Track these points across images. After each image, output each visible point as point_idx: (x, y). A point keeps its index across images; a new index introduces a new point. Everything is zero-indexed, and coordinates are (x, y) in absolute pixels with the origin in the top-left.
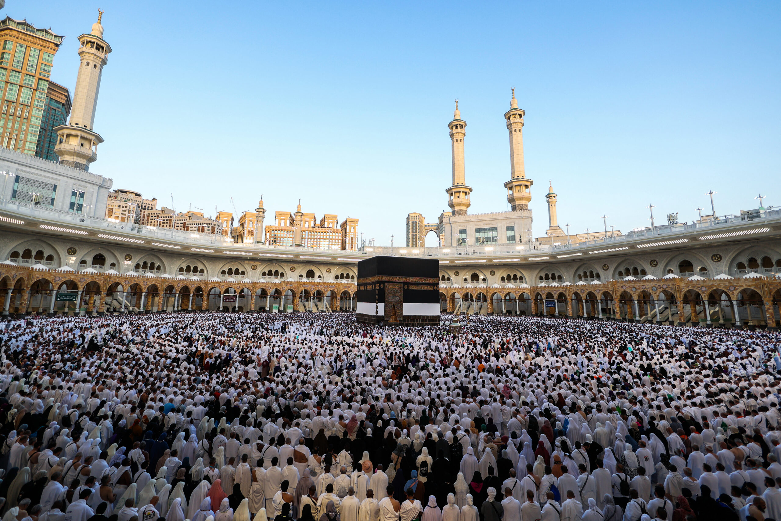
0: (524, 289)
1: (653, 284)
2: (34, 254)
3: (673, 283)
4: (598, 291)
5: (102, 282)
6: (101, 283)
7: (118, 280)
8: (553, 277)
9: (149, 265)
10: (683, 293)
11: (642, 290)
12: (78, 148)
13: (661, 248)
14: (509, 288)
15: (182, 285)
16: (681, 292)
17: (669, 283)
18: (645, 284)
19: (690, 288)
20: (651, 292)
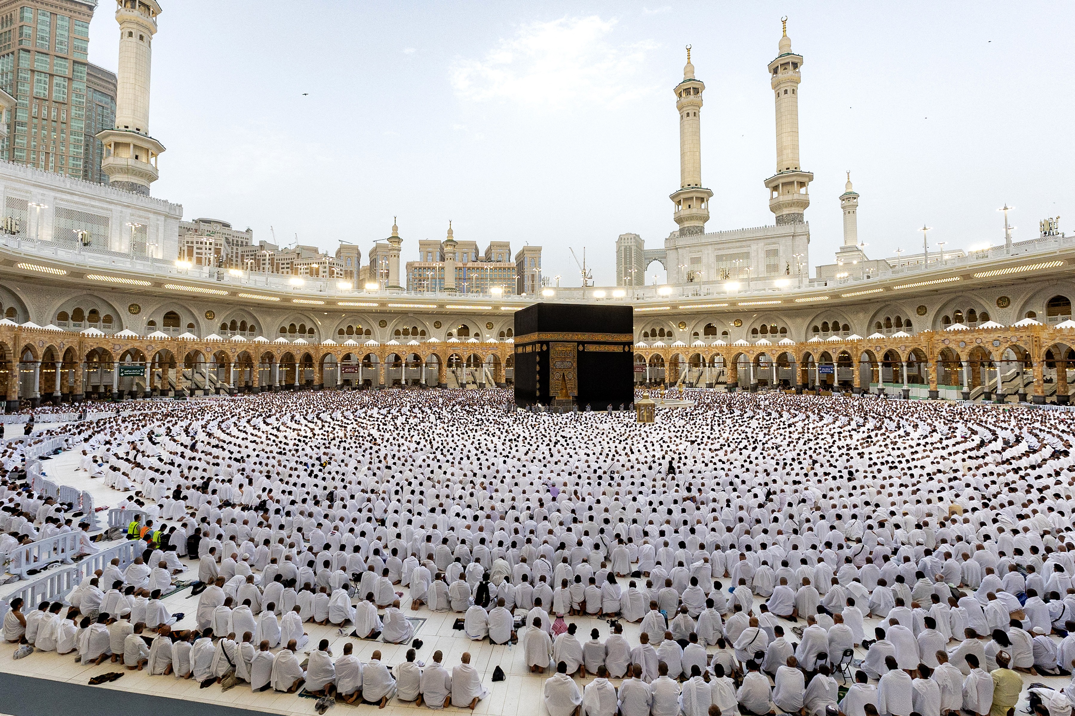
0: (785, 346)
1: (995, 335)
2: (86, 314)
3: (1028, 334)
4: (903, 348)
5: (176, 349)
6: (174, 351)
7: (196, 346)
8: (836, 328)
9: (239, 324)
10: (1044, 349)
11: (975, 345)
12: (132, 162)
13: (1018, 276)
14: (761, 346)
15: (283, 351)
16: (1040, 347)
17: (1022, 334)
18: (981, 336)
19: (1057, 341)
20: (990, 348)
